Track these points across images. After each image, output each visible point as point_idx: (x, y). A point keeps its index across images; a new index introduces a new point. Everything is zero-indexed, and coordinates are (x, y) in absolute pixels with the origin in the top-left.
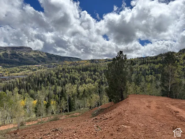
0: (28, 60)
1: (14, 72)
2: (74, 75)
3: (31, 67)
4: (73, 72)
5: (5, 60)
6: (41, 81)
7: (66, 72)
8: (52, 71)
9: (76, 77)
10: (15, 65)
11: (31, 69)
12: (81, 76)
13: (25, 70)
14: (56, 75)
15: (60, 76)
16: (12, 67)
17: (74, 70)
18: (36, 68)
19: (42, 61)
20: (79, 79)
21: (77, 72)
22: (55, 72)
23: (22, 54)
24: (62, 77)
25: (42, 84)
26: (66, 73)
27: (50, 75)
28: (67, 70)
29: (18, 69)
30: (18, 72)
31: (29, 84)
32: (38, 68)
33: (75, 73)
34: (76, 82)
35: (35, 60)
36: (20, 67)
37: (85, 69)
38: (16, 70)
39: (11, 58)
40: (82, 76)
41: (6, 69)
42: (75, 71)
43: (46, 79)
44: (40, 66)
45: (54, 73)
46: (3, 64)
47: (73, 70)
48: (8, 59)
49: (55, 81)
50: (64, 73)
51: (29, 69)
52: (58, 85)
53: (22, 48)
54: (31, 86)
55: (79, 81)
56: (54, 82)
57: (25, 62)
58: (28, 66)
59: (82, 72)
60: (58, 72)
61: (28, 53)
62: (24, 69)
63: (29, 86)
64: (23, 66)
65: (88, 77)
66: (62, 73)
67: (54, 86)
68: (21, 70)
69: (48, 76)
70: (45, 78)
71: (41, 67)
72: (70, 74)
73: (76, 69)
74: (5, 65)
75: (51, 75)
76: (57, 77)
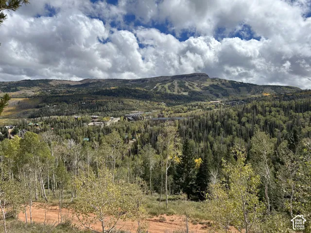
0: (201, 93)
1: (179, 112)
2: (273, 119)
3: (205, 105)
4: (273, 113)
5: (170, 95)
6: (210, 127)
7: (258, 112)
8: (231, 111)
9: (279, 122)
10: (183, 102)
11: (204, 108)
12: (291, 122)
13: (195, 110)
14: (237, 117)
15: (244, 119)
16: (179, 104)
17: (275, 109)
18: (211, 106)
19: (223, 95)
20: (285, 128)
21: (282, 112)
22: (236, 112)
23: (194, 85)
24: (248, 121)
25: (211, 132)
26: (257, 115)
27: (226, 117)
28: (260, 108)
29: (185, 108)
30: (185, 112)
31: (190, 130)
32: (214, 106)
33: (277, 115)
34: (276, 133)
35: (211, 93)
36: (188, 104)
37: (301, 106)
38: (183, 109)
39: (178, 92)
40: (294, 121)
41: (170, 108)
42: (278, 111)
43: (219, 123)
44: (218, 104)
45: (234, 114)
46: (168, 101)
47: (273, 109)
48: (174, 93)
49: (234, 128)
50: (253, 114)
51: (201, 107)
52: (237, 135)
53: (194, 76)
54: (192, 134)
55: (285, 131)
56: (231, 128)
57: (197, 96)
58: (199, 103)
59: (293, 113)
60: (242, 112)
61: (201, 83)
62: (194, 108)
63: (190, 132)
64: (193, 103)
65: (307, 123)
66: (249, 115)
67: (230, 137)
68: (189, 110)
69: (224, 119)
70: (217, 121)
71: (220, 104)
72: (264, 116)
73: (280, 107)
74: (171, 102)
75: (229, 116)
76: (240, 122)
